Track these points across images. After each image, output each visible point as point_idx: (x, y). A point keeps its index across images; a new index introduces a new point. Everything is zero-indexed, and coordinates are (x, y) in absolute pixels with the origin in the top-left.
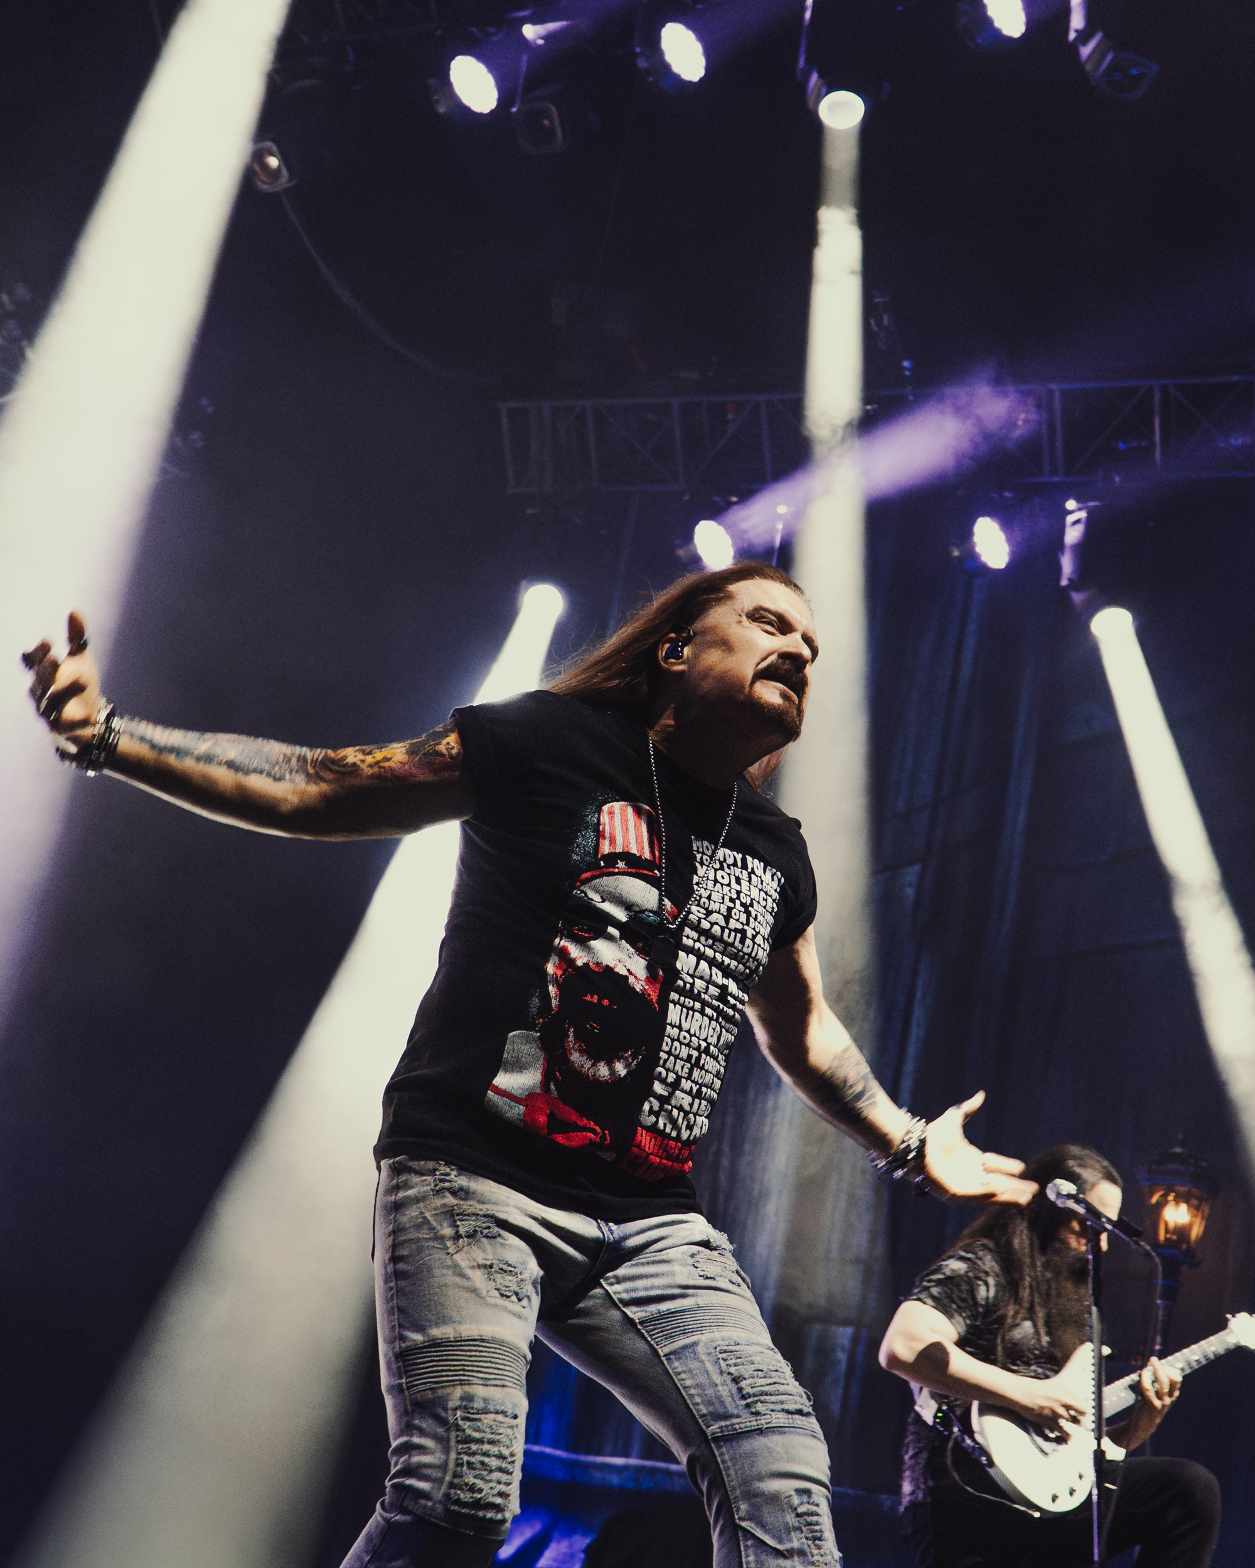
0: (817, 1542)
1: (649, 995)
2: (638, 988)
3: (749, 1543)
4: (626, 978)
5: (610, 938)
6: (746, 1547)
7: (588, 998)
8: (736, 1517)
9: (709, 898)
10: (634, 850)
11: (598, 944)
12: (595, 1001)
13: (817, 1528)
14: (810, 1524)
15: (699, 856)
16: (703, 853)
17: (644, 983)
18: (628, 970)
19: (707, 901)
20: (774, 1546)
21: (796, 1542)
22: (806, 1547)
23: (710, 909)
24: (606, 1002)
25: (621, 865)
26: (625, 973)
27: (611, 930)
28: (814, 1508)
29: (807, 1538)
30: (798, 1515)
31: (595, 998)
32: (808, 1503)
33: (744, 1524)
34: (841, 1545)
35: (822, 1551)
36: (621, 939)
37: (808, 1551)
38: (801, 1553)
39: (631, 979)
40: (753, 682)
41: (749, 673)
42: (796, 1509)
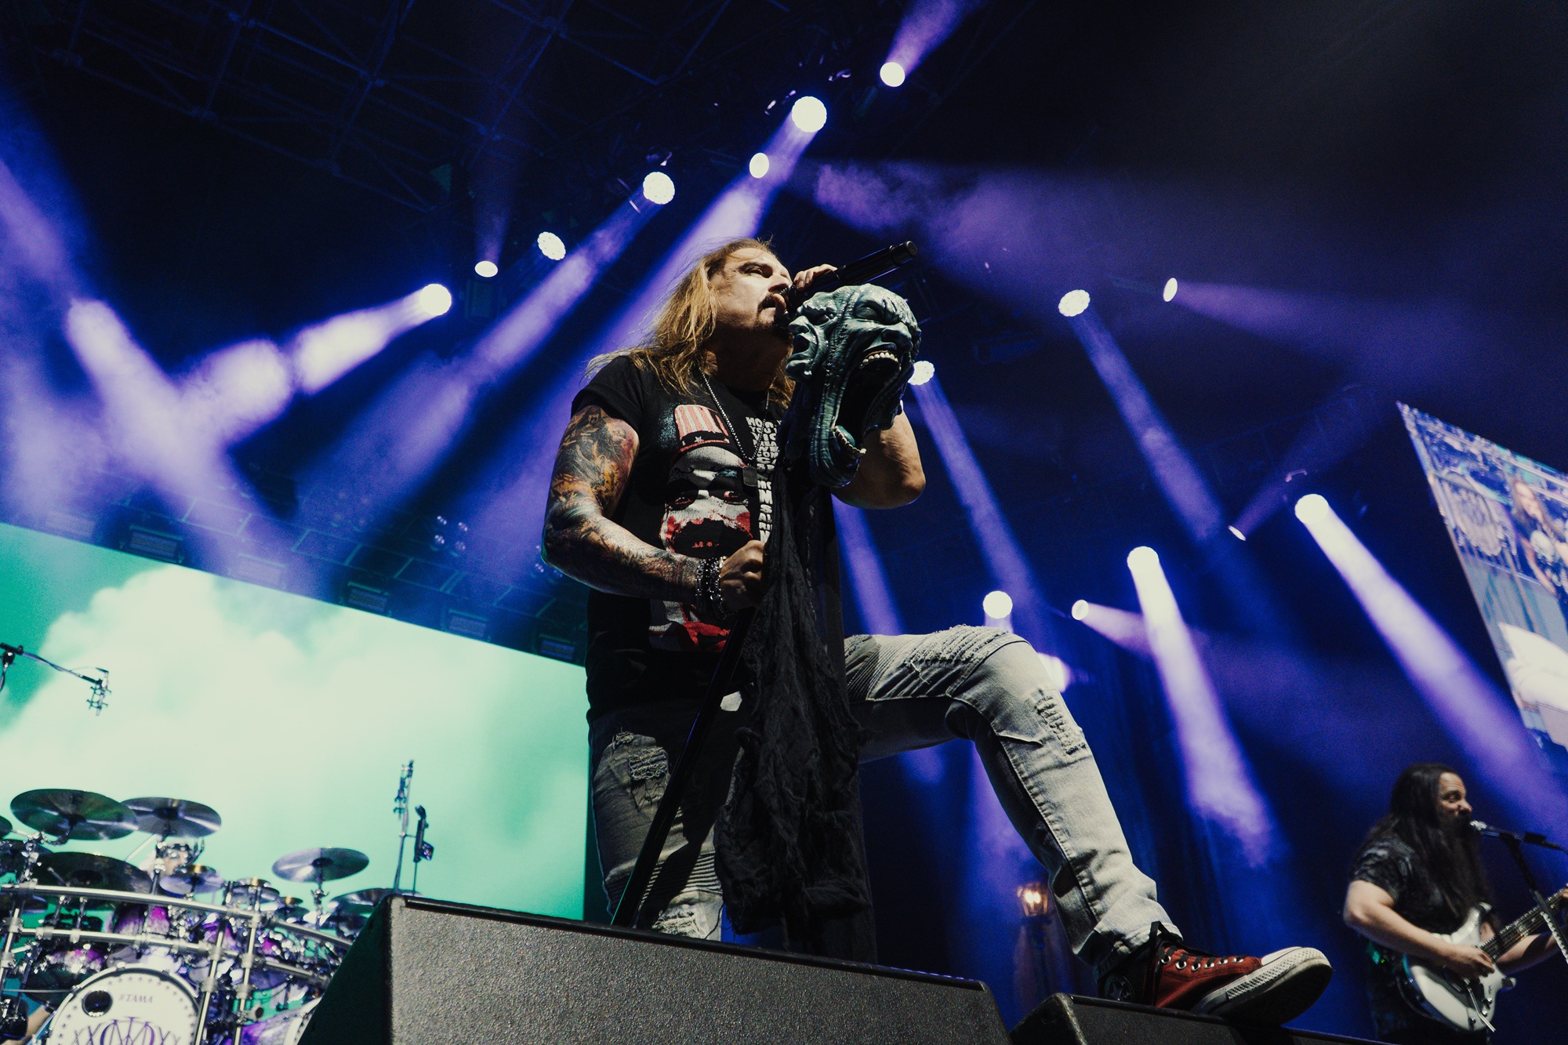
0: (1060, 727)
1: (743, 528)
2: (733, 526)
3: (1011, 746)
4: (722, 521)
5: (702, 497)
6: (1010, 750)
7: (696, 546)
8: (995, 731)
9: (769, 450)
10: (706, 429)
11: (696, 505)
12: (702, 546)
13: (1056, 716)
14: (1049, 715)
15: (753, 429)
16: (757, 427)
17: (736, 522)
18: (722, 516)
19: (768, 453)
20: (1029, 741)
21: (1044, 732)
22: (1053, 734)
23: (772, 457)
24: (709, 544)
25: (699, 440)
26: (720, 519)
27: (703, 492)
28: (1050, 702)
29: (1051, 727)
30: (1039, 712)
31: (701, 545)
32: (1044, 699)
33: (1002, 734)
34: (1079, 721)
35: (1066, 732)
36: (710, 495)
37: (1055, 735)
38: (1050, 739)
39: (726, 522)
40: (759, 311)
41: (755, 307)
42: (1036, 707)
